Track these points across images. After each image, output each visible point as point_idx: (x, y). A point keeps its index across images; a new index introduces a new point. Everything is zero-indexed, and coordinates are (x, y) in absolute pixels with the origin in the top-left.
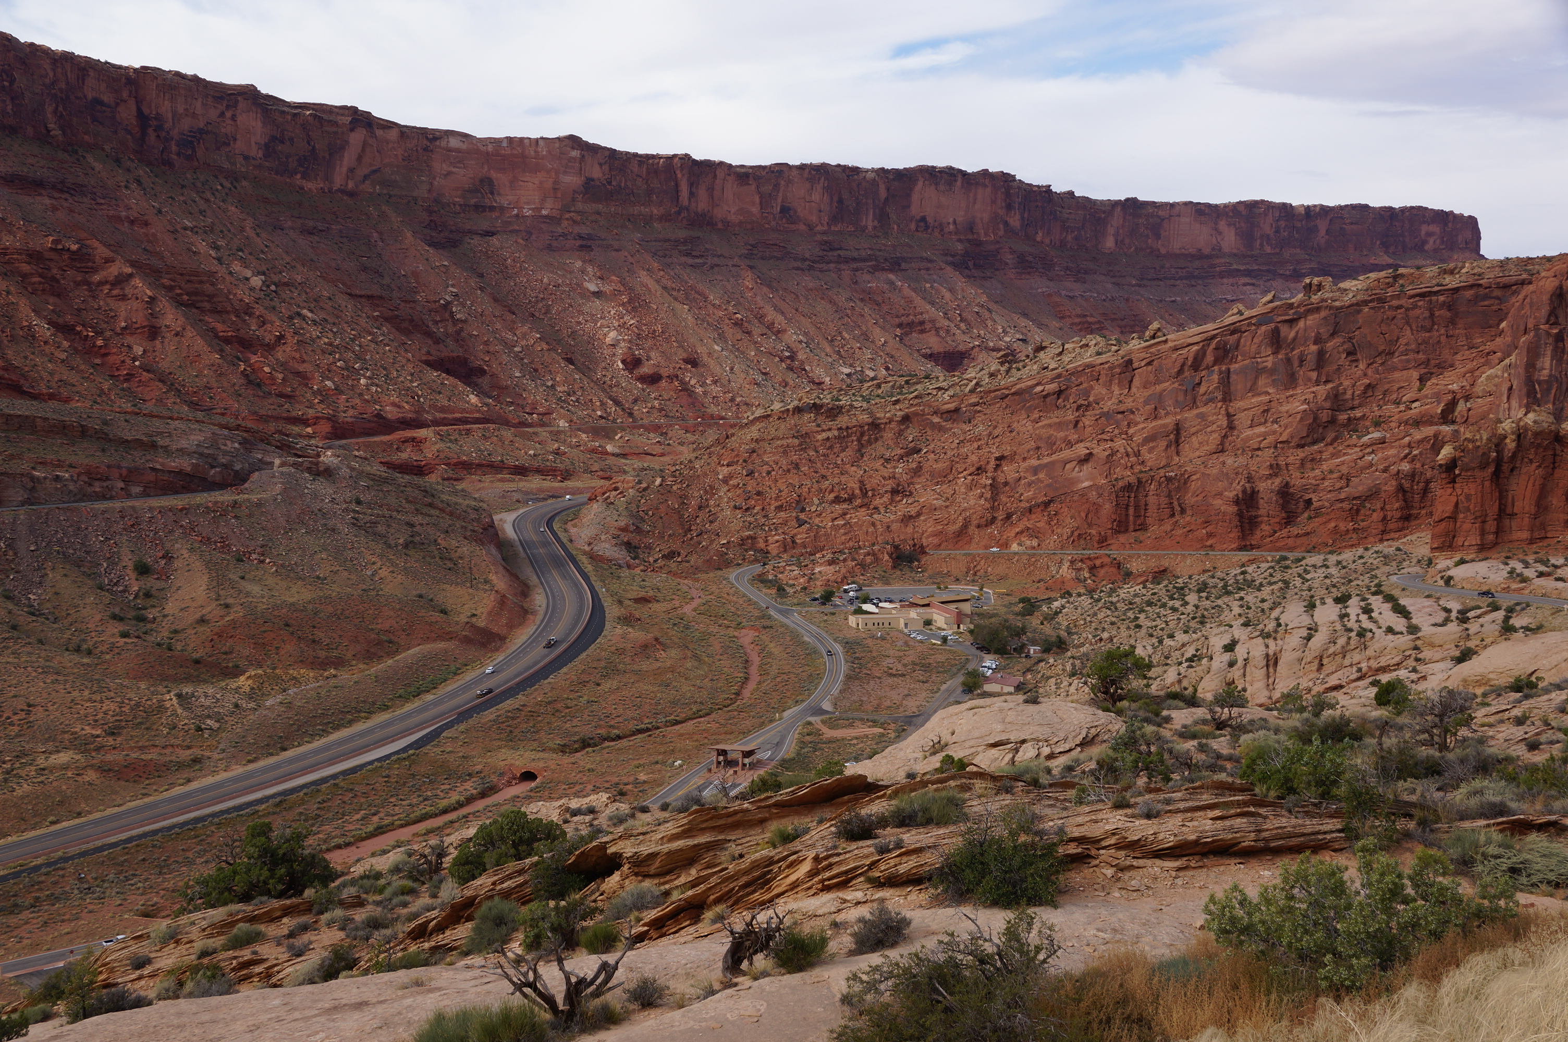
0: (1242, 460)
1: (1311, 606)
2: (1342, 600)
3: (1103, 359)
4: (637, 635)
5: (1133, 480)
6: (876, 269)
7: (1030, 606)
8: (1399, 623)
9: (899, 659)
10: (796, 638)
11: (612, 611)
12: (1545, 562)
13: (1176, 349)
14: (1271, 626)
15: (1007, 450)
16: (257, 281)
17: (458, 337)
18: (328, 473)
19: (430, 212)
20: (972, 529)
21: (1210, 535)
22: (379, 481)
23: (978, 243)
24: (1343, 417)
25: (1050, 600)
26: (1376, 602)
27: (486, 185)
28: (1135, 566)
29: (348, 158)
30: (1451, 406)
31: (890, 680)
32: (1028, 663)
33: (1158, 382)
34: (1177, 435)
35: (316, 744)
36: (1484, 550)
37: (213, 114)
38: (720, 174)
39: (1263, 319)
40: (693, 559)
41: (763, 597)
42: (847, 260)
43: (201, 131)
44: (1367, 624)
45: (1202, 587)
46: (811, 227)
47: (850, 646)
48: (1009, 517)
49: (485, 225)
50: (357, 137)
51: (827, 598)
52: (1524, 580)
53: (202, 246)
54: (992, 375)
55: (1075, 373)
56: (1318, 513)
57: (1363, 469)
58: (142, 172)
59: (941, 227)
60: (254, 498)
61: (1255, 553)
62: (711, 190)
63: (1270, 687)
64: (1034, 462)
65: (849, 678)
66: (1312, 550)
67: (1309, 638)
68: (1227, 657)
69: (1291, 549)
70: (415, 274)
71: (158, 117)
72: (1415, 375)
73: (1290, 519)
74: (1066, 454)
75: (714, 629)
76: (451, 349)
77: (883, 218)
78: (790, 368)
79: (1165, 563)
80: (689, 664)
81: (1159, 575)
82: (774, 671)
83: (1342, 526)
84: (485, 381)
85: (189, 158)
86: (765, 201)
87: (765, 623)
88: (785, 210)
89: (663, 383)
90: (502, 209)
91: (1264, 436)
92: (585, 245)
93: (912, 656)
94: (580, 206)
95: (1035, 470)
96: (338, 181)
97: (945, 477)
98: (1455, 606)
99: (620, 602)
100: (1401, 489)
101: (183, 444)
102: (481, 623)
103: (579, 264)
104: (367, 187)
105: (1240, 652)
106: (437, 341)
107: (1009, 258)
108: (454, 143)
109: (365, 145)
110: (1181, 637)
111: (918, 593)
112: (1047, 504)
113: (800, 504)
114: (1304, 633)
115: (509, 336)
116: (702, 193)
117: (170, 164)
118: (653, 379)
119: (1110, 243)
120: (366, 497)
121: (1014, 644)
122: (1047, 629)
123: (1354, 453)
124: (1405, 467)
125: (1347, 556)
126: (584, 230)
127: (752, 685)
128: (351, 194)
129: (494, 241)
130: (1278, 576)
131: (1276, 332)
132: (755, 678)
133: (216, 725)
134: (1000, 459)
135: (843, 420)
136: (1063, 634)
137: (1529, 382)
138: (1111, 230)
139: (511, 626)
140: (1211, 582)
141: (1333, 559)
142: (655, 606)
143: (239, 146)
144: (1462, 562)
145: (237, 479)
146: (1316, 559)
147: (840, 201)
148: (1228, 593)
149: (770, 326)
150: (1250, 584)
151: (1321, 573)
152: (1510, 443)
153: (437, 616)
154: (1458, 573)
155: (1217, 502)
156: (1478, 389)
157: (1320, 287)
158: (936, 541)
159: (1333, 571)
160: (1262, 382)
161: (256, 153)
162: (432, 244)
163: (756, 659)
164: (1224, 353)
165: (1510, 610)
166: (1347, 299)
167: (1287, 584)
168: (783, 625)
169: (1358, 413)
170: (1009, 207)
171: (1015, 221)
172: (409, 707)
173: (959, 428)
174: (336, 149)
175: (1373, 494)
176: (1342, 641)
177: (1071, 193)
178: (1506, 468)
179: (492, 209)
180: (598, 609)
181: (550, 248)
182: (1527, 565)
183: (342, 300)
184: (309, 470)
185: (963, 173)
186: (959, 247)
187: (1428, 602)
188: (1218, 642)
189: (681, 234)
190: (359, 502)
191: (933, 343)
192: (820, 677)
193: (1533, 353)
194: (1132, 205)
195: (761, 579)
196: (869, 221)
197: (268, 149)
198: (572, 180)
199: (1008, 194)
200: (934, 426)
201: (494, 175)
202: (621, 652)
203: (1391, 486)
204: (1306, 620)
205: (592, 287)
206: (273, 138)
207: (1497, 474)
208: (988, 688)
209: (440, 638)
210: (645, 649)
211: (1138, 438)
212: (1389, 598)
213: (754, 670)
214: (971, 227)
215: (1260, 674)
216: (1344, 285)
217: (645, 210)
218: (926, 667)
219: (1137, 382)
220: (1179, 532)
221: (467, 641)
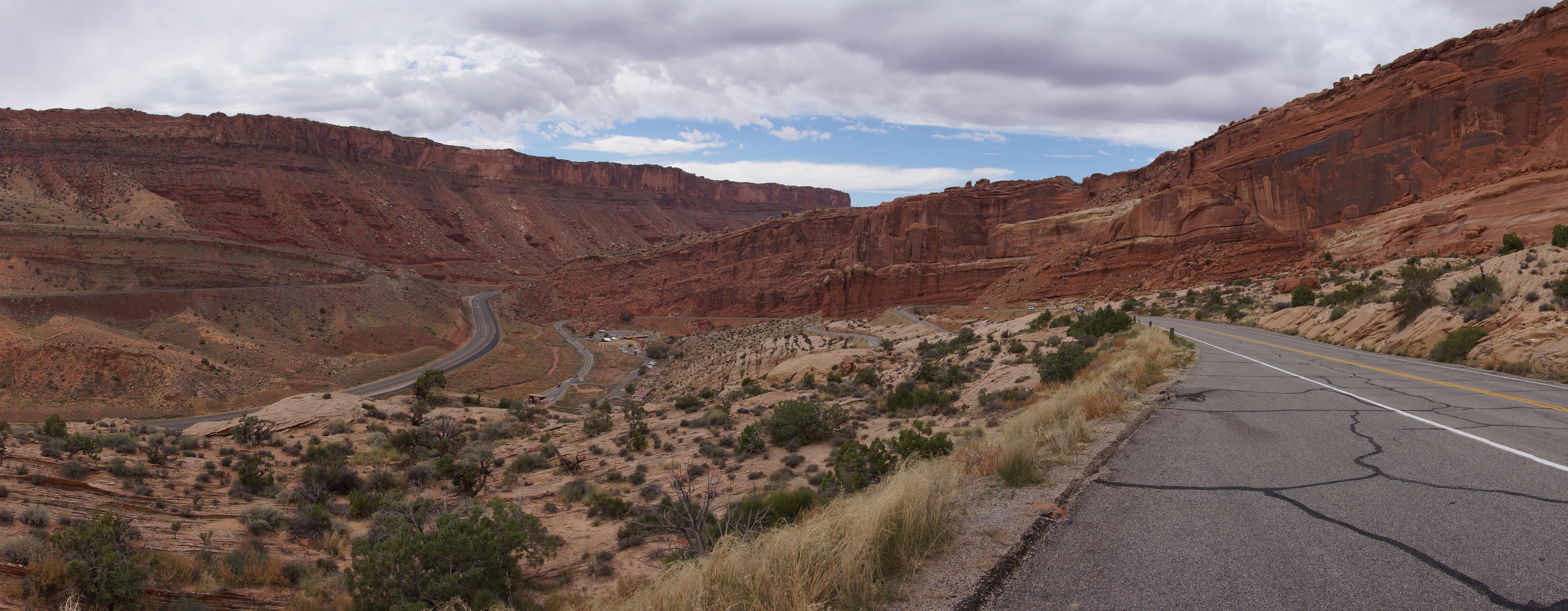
0: (758, 282)
1: (775, 340)
2: (787, 337)
3: (706, 240)
4: (509, 347)
5: (717, 289)
6: (626, 204)
7: (673, 340)
8: (807, 346)
9: (616, 360)
10: (575, 350)
11: (502, 336)
12: (861, 321)
13: (734, 237)
14: (760, 348)
15: (668, 277)
16: (385, 204)
17: (461, 227)
18: (396, 277)
19: (453, 177)
20: (653, 309)
21: (746, 311)
22: (416, 281)
23: (666, 195)
24: (796, 265)
25: (682, 337)
26: (800, 338)
27: (476, 168)
28: (716, 324)
29: (423, 157)
30: (834, 261)
31: (610, 369)
32: (667, 363)
33: (727, 251)
34: (735, 272)
35: (373, 383)
36: (841, 317)
37: (374, 142)
38: (567, 165)
39: (767, 226)
40: (541, 318)
41: (565, 333)
42: (615, 200)
43: (370, 149)
44: (795, 347)
45: (741, 332)
46: (602, 187)
47: (596, 355)
48: (668, 304)
49: (474, 183)
50: (427, 150)
51: (591, 335)
52: (853, 328)
53: (366, 191)
54: (663, 246)
55: (696, 246)
56: (786, 303)
57: (803, 285)
58: (348, 164)
59: (653, 188)
60: (367, 286)
61: (763, 319)
62: (563, 171)
63: (758, 373)
64: (679, 281)
65: (593, 368)
66: (784, 317)
67: (772, 353)
68: (742, 361)
69: (776, 317)
70: (446, 202)
71: (355, 144)
72: (822, 249)
73: (776, 305)
74: (692, 278)
75: (543, 346)
76: (457, 231)
77: (630, 184)
78: (592, 242)
79: (728, 323)
80: (529, 360)
81: (726, 327)
82: (563, 364)
83: (795, 307)
84: (470, 244)
85: (365, 158)
86: (584, 176)
87: (564, 344)
88: (592, 180)
89: (541, 247)
90: (481, 177)
91: (767, 272)
92: (513, 192)
93: (621, 359)
94: (512, 176)
95: (679, 285)
96: (419, 166)
97: (642, 287)
98: (828, 339)
99: (507, 333)
100: (816, 293)
101: (343, 264)
102: (448, 339)
103: (510, 199)
104: (430, 168)
105: (747, 358)
106: (452, 228)
107: (679, 201)
108: (464, 151)
109: (430, 152)
110: (728, 352)
111: (629, 333)
112: (683, 299)
113: (585, 297)
114: (771, 351)
115: (481, 226)
116: (559, 172)
117: (357, 161)
118: (536, 245)
119: (718, 197)
120: (411, 287)
121: (663, 355)
122: (678, 349)
123: (800, 279)
124: (818, 285)
125: (796, 319)
126: (513, 186)
127: (553, 369)
128: (424, 171)
129: (478, 189)
130: (770, 328)
131: (771, 231)
132: (555, 367)
133: (336, 373)
134: (665, 280)
135: (604, 263)
136: (684, 351)
137: (859, 252)
138: (718, 192)
139: (460, 341)
140: (744, 330)
141: (791, 320)
142: (522, 336)
143: (383, 153)
144: (833, 321)
145: (361, 278)
146: (784, 321)
147: (613, 177)
148: (750, 335)
149: (584, 225)
150: (758, 331)
151: (785, 326)
152: (849, 276)
153: (431, 335)
154: (832, 326)
155: (749, 298)
156: (843, 255)
157: (787, 215)
158: (639, 312)
159: (790, 325)
160: (766, 251)
161: (389, 156)
162: (454, 190)
163: (557, 359)
164: (753, 239)
165: (847, 340)
166: (797, 219)
167: (772, 330)
168: (572, 345)
169: (801, 264)
170: (680, 182)
171: (682, 187)
172: (412, 371)
173: (650, 267)
174: (419, 154)
175: (807, 295)
176: (785, 354)
177: (703, 177)
178: (848, 285)
179: (477, 177)
180: (497, 335)
181: (499, 192)
182: (854, 322)
183: (417, 211)
184: (389, 276)
185: (662, 168)
186: (660, 196)
187: (819, 337)
188: (739, 355)
189: (551, 188)
190: (407, 289)
191: (650, 234)
192: (581, 367)
193: (860, 242)
194: (726, 182)
195: (567, 326)
196: (625, 185)
197: (394, 155)
198: (509, 167)
199: (679, 177)
200: (640, 266)
201: (479, 164)
202: (501, 354)
203: (813, 292)
204: (773, 345)
205: (515, 208)
206: (396, 150)
207: (845, 287)
208: (649, 373)
209: (429, 344)
210: (512, 353)
211: (719, 273)
212: (805, 336)
213: (555, 364)
214: (664, 189)
215: (754, 367)
216: (797, 214)
217: (538, 178)
218: (626, 364)
219: (719, 250)
220: (734, 310)
221: (441, 346)
